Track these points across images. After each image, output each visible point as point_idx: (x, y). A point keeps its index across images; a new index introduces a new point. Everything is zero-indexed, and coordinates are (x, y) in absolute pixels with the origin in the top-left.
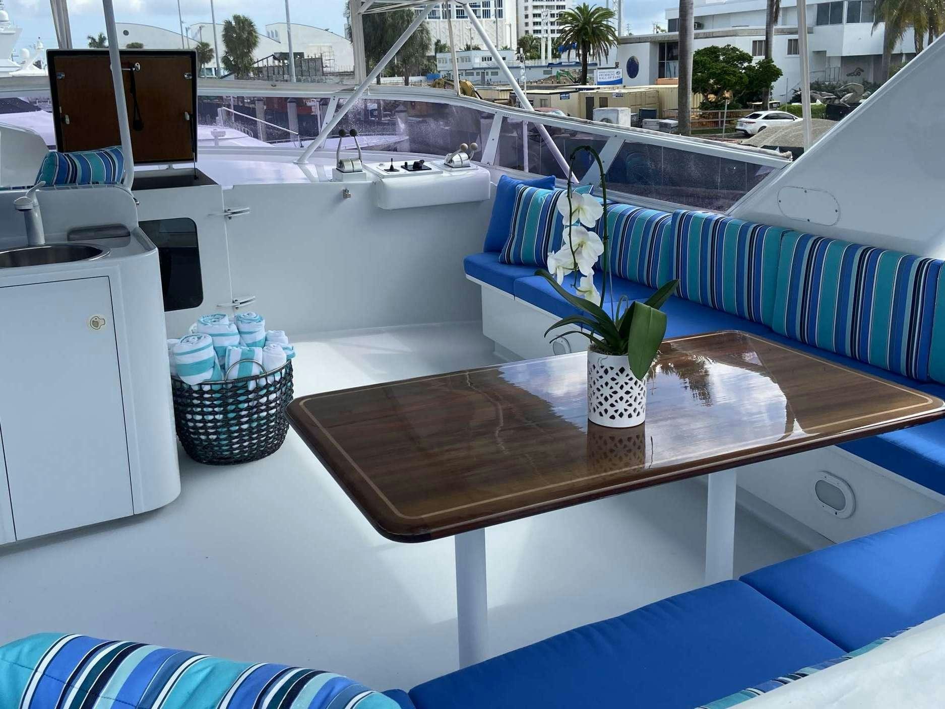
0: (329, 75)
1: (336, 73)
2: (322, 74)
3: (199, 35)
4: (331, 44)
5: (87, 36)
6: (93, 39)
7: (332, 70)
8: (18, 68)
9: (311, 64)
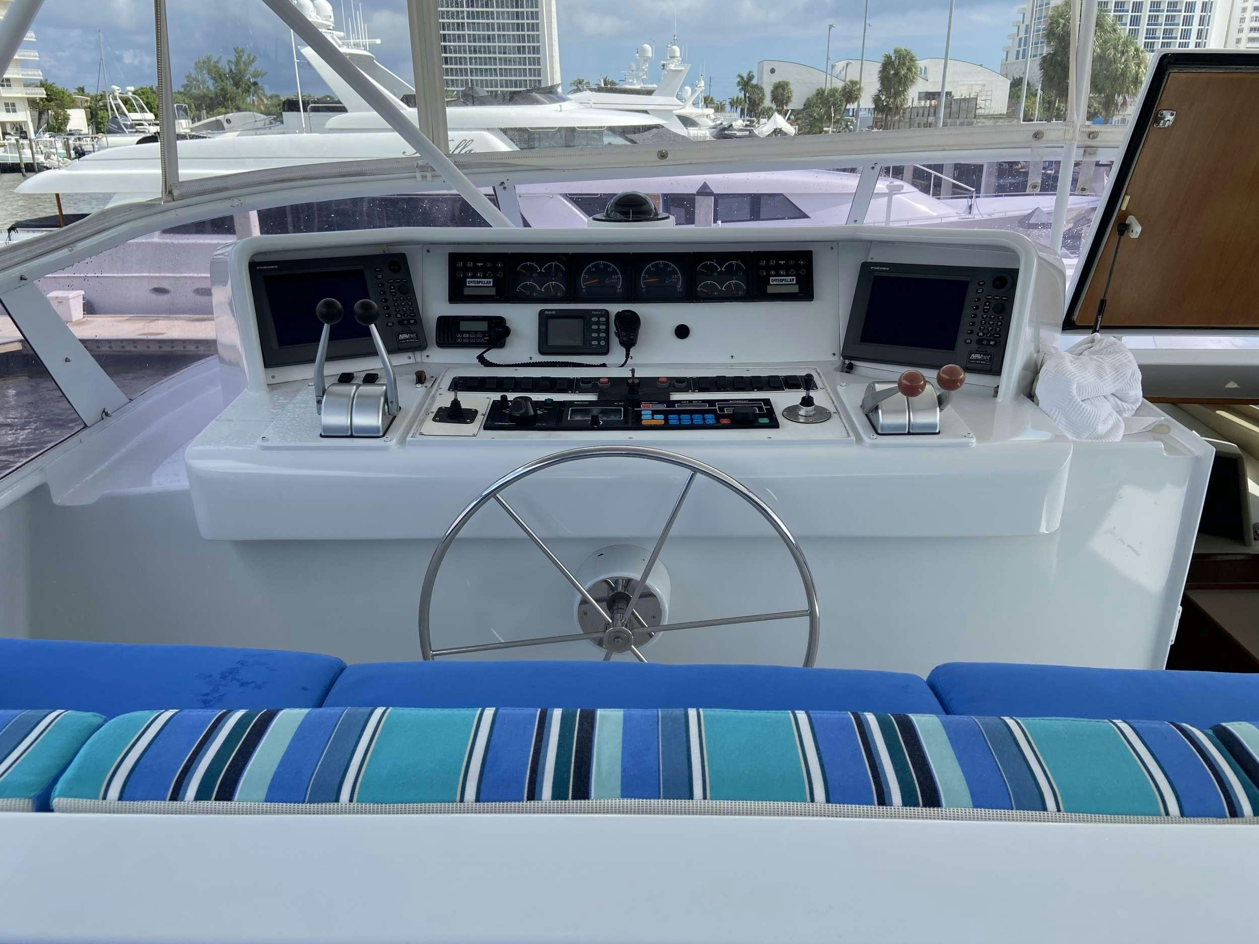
0: (981, 117)
1: (991, 115)
2: (973, 116)
3: (844, 73)
4: (985, 82)
5: (737, 74)
6: (742, 77)
7: (987, 112)
8: (681, 107)
9: (963, 104)
